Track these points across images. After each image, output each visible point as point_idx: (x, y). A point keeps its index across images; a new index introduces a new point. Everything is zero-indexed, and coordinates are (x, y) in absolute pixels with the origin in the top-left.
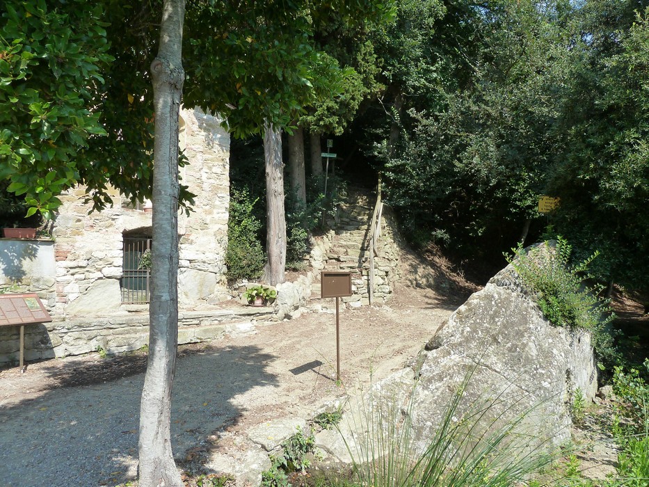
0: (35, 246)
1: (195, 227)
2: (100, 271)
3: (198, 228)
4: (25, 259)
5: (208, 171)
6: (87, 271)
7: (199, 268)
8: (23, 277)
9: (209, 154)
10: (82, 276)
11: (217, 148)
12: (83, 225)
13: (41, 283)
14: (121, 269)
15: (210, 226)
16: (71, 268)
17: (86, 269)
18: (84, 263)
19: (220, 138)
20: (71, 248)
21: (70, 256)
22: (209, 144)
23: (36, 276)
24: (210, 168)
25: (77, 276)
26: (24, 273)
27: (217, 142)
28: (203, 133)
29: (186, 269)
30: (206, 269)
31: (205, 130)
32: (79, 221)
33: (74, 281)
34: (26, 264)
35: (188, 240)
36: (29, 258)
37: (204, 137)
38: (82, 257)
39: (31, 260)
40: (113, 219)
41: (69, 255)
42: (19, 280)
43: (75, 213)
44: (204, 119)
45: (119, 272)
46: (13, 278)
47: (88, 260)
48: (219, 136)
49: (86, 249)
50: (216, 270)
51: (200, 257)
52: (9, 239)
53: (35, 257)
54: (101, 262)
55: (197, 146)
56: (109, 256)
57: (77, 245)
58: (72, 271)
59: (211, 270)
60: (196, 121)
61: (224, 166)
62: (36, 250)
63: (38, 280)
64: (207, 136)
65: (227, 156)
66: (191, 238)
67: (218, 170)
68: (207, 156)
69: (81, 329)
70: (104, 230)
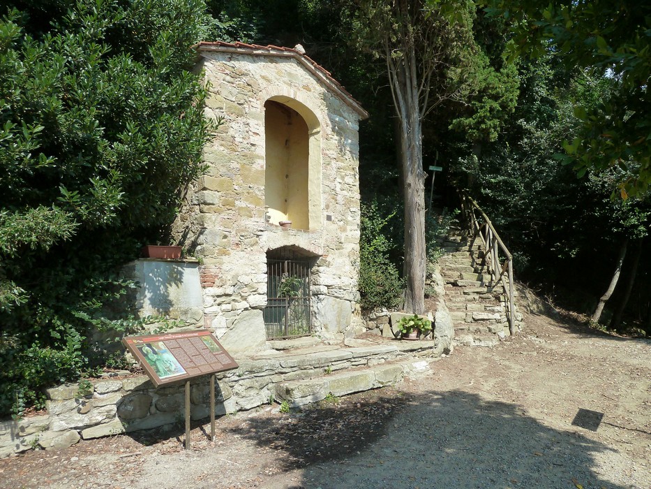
0: (180, 268)
1: (332, 246)
2: (246, 299)
3: (334, 248)
4: (171, 285)
5: (341, 181)
6: (234, 300)
7: (336, 295)
8: (171, 309)
9: (342, 161)
10: (229, 307)
11: (348, 155)
12: (229, 242)
13: (189, 316)
14: (265, 297)
15: (345, 246)
16: (218, 296)
17: (232, 298)
18: (230, 290)
19: (351, 144)
20: (218, 271)
21: (217, 282)
22: (341, 151)
23: (183, 307)
24: (343, 178)
25: (224, 307)
26: (170, 304)
27: (348, 149)
28: (336, 137)
29: (324, 296)
30: (342, 296)
31: (339, 134)
32: (225, 237)
33: (221, 313)
34: (173, 291)
35: (325, 261)
36: (175, 283)
37: (336, 142)
38: (228, 283)
39: (178, 286)
40: (258, 236)
41: (216, 279)
42: (167, 312)
43: (222, 228)
44: (336, 122)
45: (262, 301)
46: (161, 310)
47: (234, 286)
48: (350, 141)
49: (233, 273)
50: (351, 297)
51: (336, 282)
52: (154, 260)
53: (181, 282)
54: (246, 289)
55: (331, 152)
56: (255, 281)
57: (224, 267)
58: (219, 300)
59: (347, 297)
60: (329, 122)
61: (355, 175)
62: (181, 273)
63: (185, 313)
64: (339, 141)
65: (356, 164)
66: (329, 259)
67: (350, 180)
68: (340, 164)
69: (253, 375)
70: (249, 249)
